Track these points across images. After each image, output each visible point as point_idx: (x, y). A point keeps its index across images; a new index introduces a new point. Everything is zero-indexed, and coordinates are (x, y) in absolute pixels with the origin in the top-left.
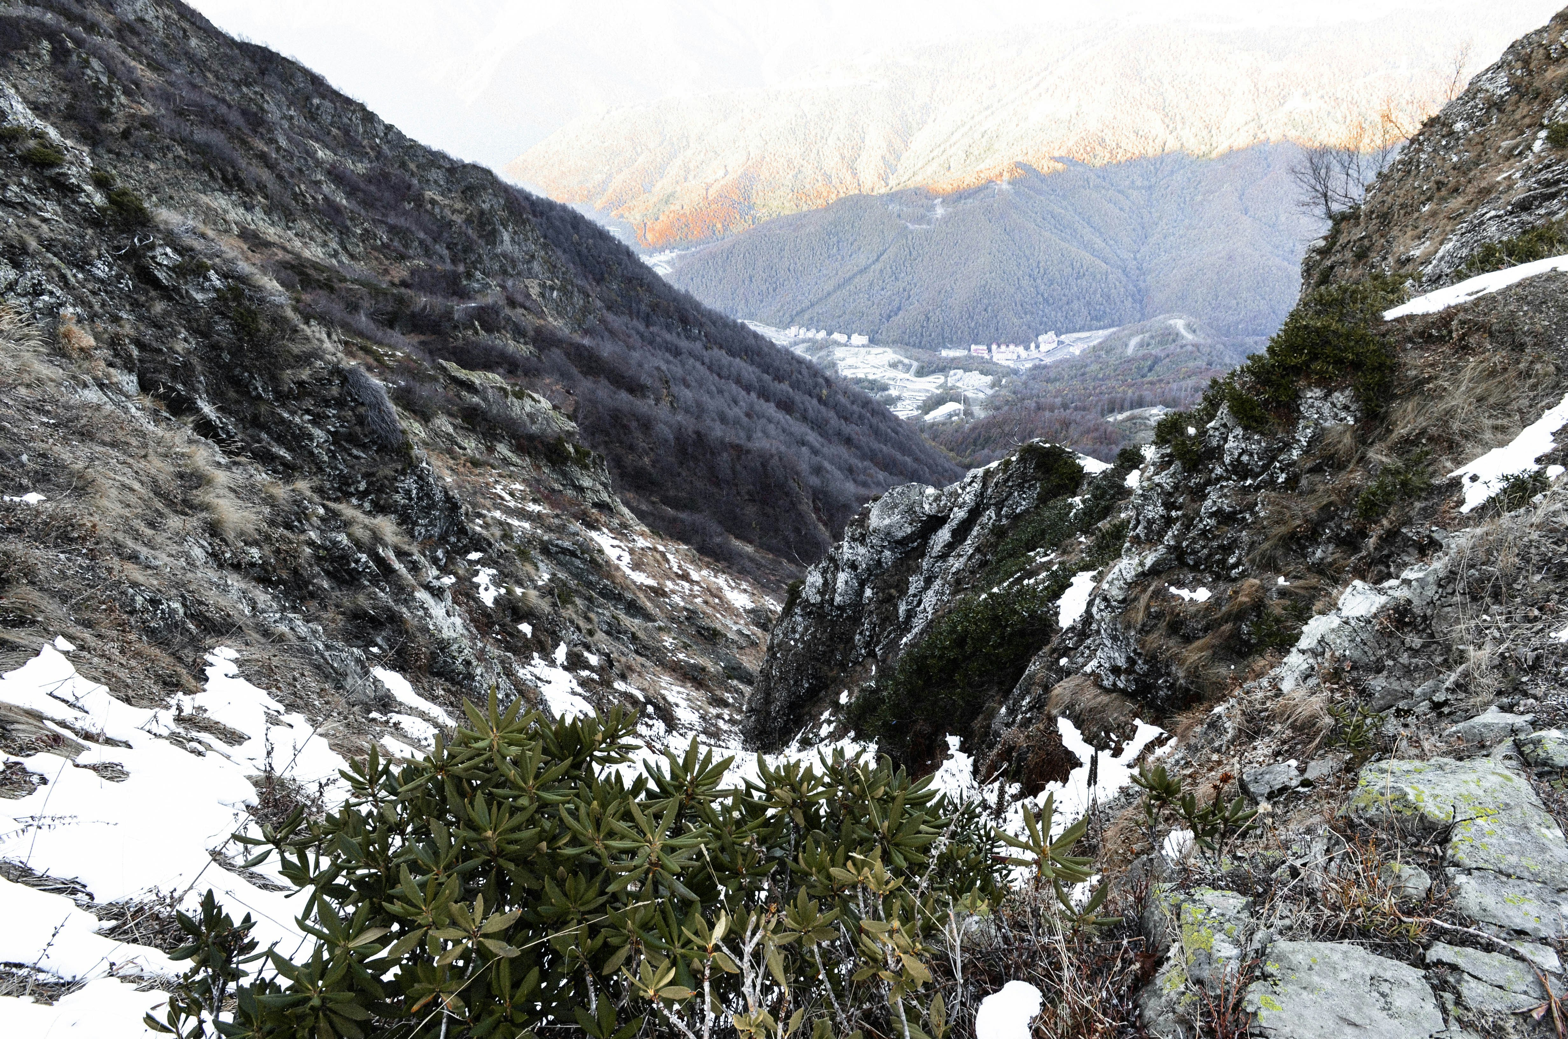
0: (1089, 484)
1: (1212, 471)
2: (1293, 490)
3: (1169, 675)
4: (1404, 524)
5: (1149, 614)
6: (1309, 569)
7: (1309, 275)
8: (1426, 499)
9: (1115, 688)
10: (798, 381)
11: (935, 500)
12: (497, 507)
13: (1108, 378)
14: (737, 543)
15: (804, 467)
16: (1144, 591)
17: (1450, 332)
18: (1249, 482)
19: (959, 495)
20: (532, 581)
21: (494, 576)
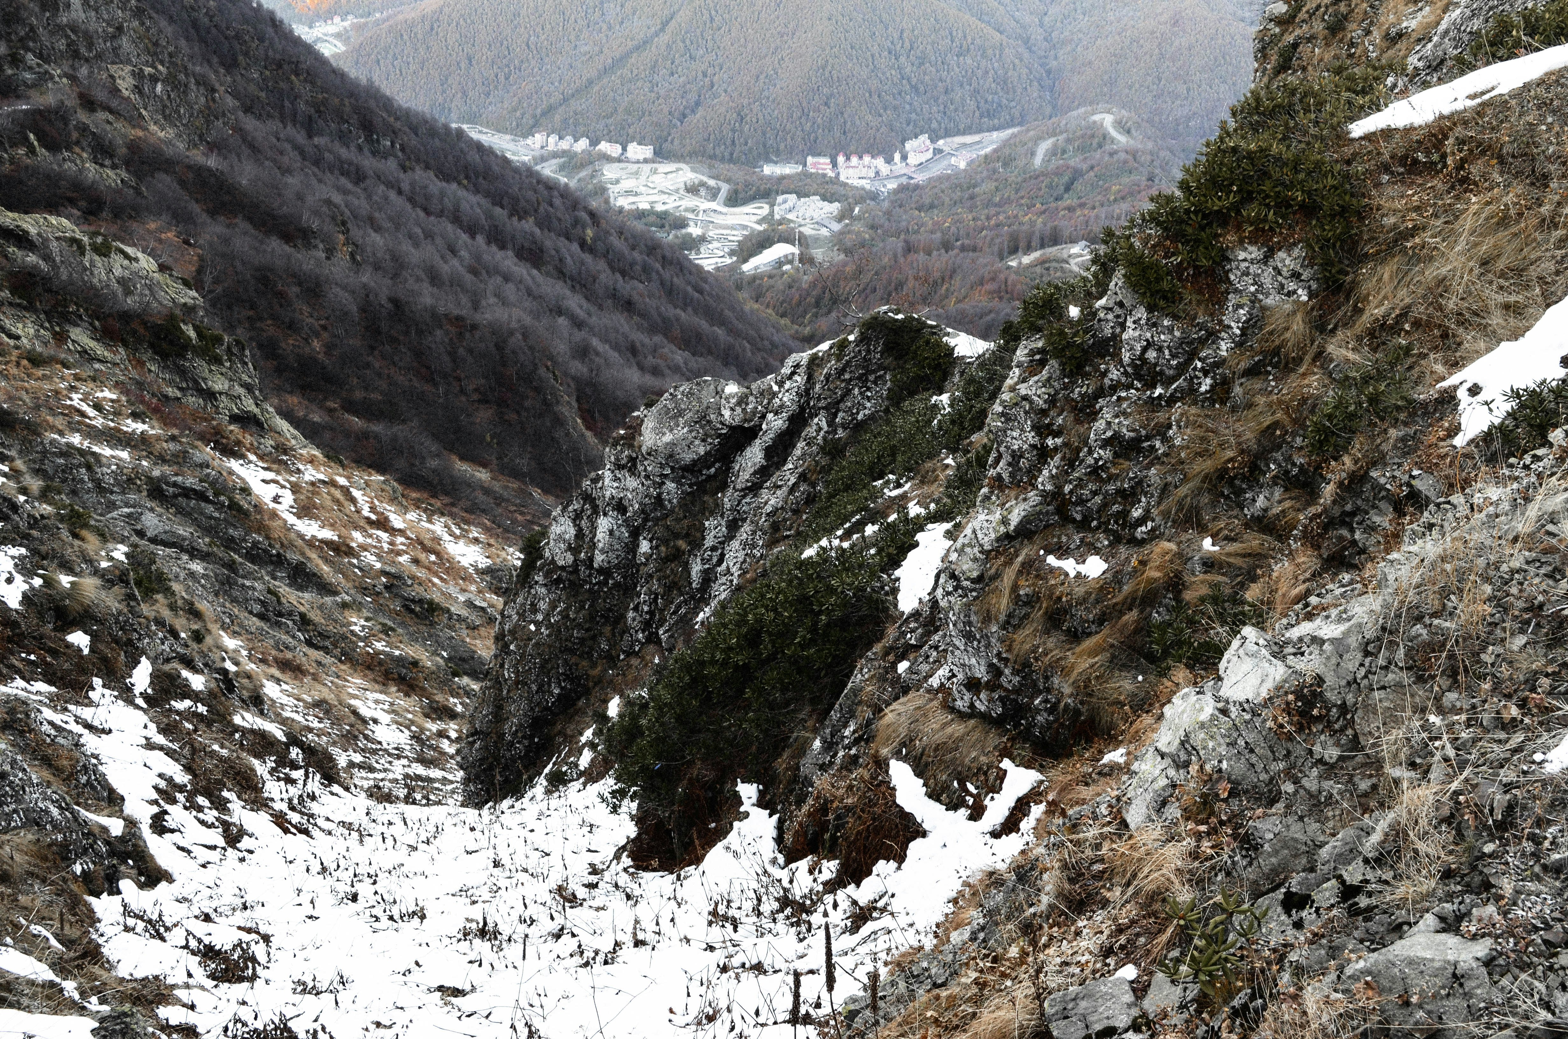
0: (962, 373)
1: (1104, 374)
2: (1223, 403)
3: (1048, 690)
4: (1374, 464)
5: (1016, 598)
6: (1247, 525)
7: (1265, 56)
8: (1406, 424)
9: (972, 713)
10: (548, 216)
11: (739, 403)
12: (74, 428)
13: (1009, 201)
14: (462, 467)
15: (561, 348)
16: (1009, 562)
17: (1444, 156)
18: (1158, 391)
19: (774, 395)
20: (90, 561)
21: (21, 558)
